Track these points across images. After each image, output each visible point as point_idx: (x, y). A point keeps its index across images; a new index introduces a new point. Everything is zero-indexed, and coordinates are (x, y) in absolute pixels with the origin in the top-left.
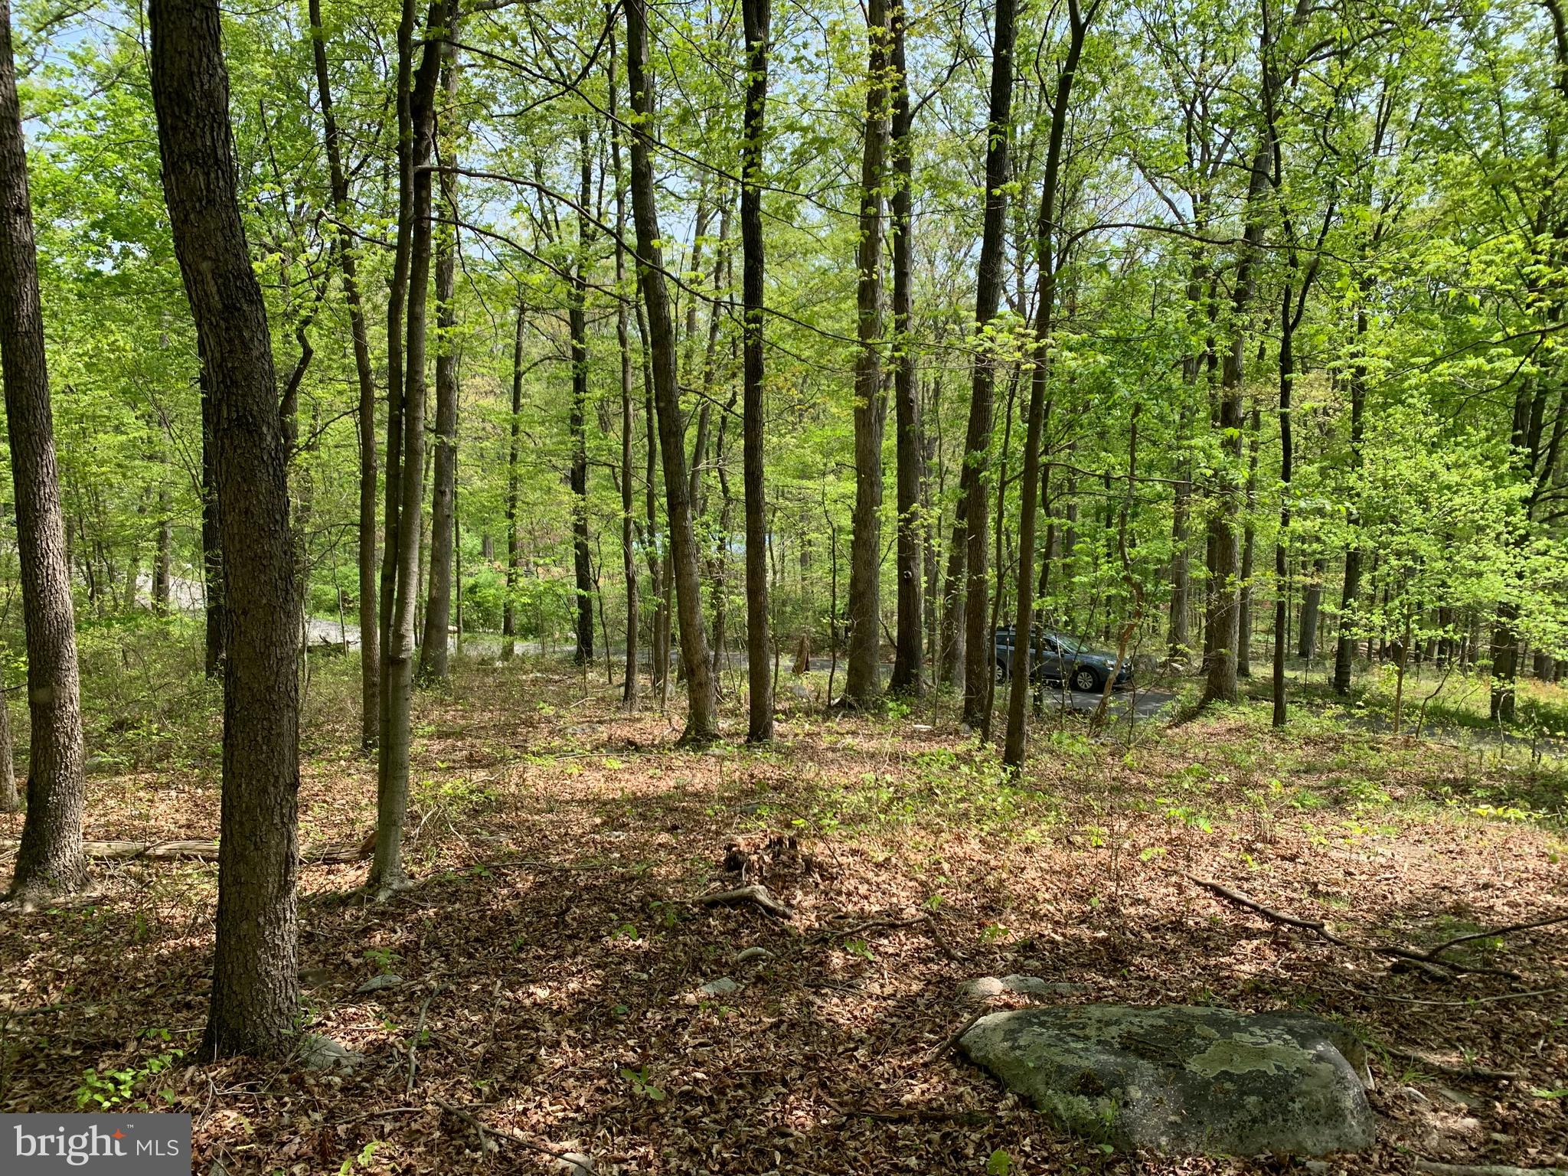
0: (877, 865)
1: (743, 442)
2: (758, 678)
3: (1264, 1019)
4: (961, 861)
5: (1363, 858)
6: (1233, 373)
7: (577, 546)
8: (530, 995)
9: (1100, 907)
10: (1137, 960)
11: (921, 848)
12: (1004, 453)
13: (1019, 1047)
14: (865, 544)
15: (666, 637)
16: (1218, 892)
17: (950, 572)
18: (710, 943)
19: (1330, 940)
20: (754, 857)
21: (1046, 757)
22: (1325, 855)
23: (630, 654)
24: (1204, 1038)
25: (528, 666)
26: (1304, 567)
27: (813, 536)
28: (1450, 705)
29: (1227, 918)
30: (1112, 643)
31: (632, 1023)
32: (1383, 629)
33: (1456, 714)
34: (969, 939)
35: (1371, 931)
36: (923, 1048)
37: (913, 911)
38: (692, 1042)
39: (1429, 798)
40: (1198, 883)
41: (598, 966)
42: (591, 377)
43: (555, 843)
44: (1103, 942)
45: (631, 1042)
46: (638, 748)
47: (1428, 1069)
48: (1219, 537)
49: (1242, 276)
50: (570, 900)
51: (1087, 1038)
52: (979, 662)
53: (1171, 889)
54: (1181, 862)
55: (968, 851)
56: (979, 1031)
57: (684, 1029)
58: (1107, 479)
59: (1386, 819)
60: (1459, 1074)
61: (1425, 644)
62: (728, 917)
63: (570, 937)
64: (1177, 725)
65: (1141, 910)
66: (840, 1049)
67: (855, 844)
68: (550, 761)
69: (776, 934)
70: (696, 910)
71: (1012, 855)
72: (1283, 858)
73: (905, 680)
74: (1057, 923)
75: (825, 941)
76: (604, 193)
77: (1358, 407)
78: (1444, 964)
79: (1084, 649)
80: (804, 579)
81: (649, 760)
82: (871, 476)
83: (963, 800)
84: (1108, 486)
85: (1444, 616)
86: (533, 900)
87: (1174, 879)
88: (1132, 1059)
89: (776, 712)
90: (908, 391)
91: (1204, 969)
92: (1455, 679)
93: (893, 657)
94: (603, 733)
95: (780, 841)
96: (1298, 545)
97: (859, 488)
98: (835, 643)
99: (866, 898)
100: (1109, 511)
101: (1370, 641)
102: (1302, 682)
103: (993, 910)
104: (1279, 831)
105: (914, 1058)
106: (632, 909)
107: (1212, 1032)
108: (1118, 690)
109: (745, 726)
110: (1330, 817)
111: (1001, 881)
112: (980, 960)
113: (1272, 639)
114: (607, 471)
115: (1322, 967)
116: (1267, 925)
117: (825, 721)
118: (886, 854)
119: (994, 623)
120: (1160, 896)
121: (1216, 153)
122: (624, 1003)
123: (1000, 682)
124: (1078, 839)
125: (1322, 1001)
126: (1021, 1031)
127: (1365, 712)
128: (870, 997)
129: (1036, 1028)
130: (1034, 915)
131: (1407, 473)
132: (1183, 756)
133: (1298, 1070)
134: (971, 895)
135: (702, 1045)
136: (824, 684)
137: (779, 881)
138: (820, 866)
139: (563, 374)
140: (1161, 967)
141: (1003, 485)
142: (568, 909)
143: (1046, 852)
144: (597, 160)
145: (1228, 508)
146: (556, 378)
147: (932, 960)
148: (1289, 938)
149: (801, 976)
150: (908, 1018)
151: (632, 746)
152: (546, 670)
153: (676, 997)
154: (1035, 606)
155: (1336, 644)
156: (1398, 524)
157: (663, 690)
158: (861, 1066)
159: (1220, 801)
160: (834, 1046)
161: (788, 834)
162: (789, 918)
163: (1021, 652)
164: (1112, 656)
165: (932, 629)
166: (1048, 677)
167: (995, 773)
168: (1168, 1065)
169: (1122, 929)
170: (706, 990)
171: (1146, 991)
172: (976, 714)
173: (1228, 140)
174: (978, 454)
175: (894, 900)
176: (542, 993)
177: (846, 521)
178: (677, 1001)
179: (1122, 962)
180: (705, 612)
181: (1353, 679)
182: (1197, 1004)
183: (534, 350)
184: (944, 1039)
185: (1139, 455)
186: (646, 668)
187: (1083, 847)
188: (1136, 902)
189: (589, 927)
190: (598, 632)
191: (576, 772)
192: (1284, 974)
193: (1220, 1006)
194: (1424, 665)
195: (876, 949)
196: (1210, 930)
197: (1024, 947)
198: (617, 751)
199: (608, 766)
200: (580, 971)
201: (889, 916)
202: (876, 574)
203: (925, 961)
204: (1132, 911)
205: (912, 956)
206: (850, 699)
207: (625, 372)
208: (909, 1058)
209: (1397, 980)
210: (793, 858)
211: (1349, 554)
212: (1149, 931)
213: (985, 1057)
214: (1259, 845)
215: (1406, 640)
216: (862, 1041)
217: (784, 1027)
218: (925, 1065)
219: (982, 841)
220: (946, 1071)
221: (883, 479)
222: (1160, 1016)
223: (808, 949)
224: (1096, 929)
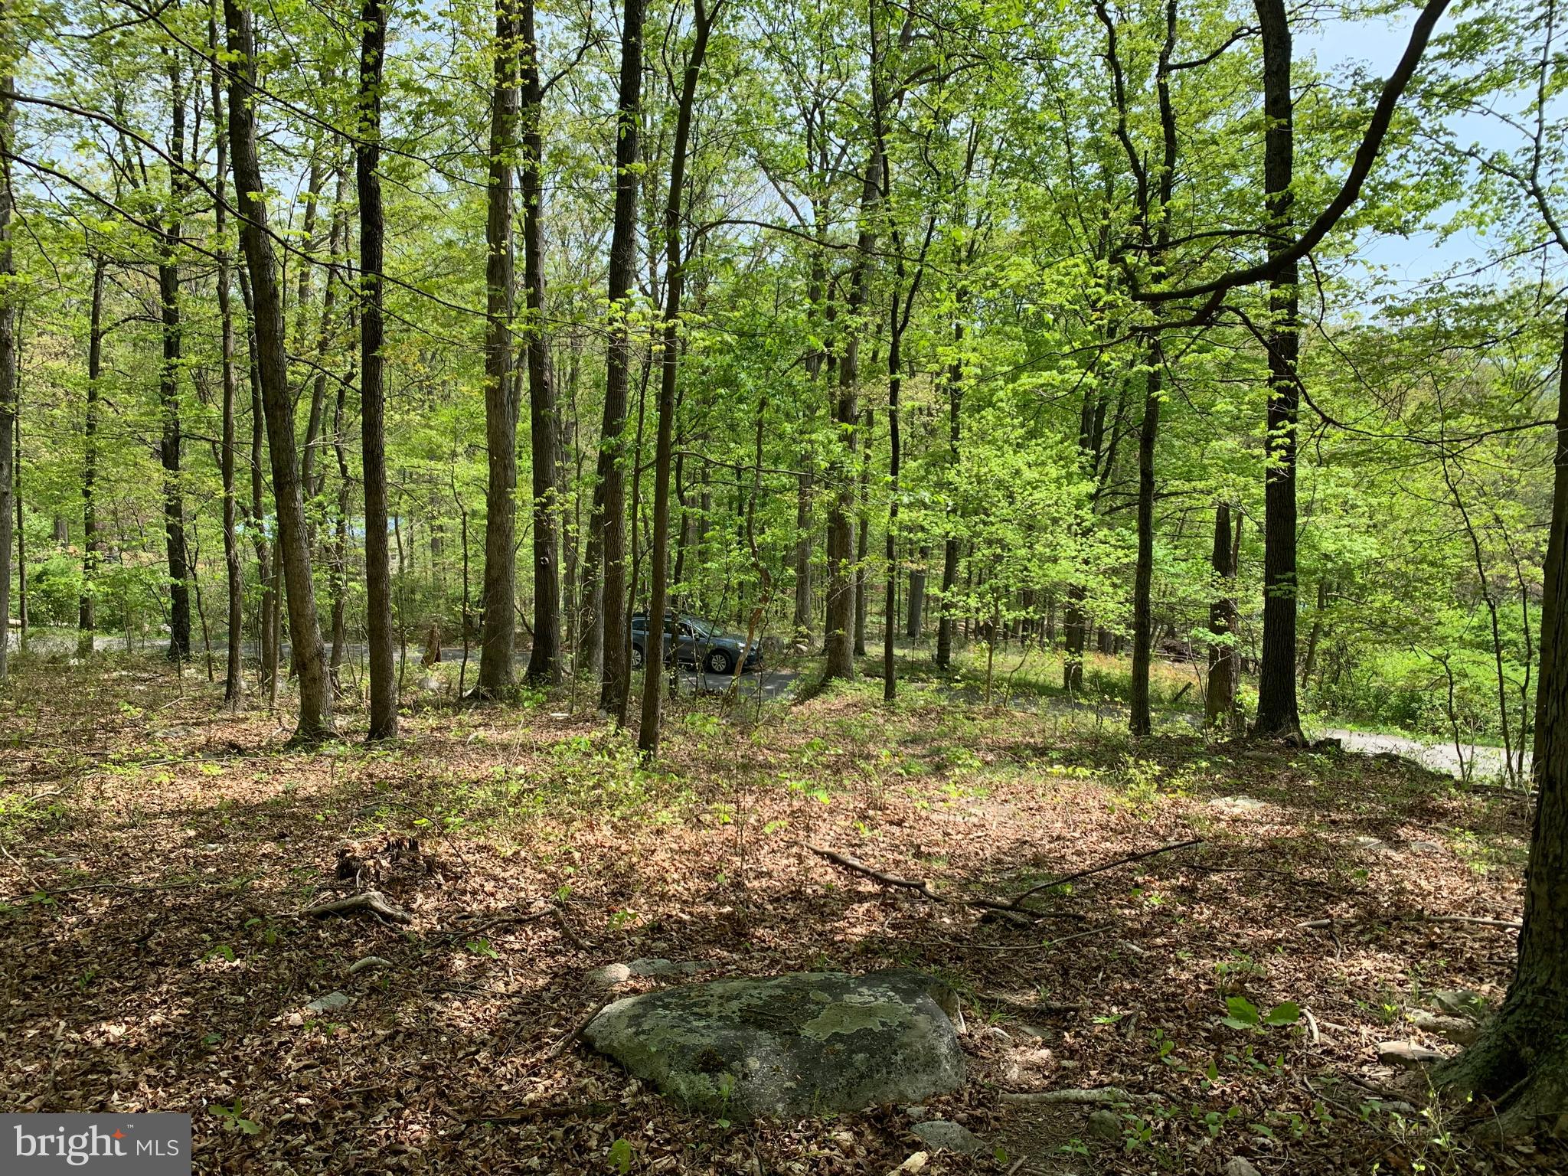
0: (505, 860)
1: (361, 417)
2: (380, 671)
3: (872, 978)
4: (593, 849)
5: (959, 819)
6: (849, 373)
7: (170, 529)
8: (101, 1034)
9: (726, 882)
10: (760, 932)
11: (552, 838)
12: (638, 439)
13: (643, 1032)
14: (498, 529)
15: (275, 628)
16: (834, 859)
17: (589, 559)
18: (320, 957)
19: (931, 897)
20: (371, 862)
21: (679, 739)
22: (927, 818)
23: (233, 648)
24: (817, 1003)
25: (110, 664)
26: (911, 555)
27: (444, 521)
28: (1032, 678)
29: (840, 883)
30: (744, 626)
31: (225, 1052)
32: (978, 610)
33: (1035, 685)
34: (597, 927)
35: (964, 886)
36: (547, 1044)
37: (542, 904)
38: (295, 1065)
39: (1013, 761)
40: (816, 852)
41: (187, 994)
42: (185, 342)
43: (137, 860)
44: (728, 917)
45: (224, 1074)
46: (241, 751)
47: (1011, 1009)
48: (837, 525)
49: (856, 280)
50: (154, 923)
51: (709, 1015)
52: (616, 649)
53: (792, 860)
54: (801, 832)
55: (600, 838)
56: (604, 1020)
57: (286, 1052)
58: (738, 471)
59: (979, 782)
60: (1035, 1010)
61: (1011, 623)
62: (340, 927)
63: (153, 965)
64: (802, 703)
65: (764, 882)
66: (460, 1054)
67: (482, 841)
68: (136, 769)
69: (395, 941)
70: (303, 923)
71: (643, 838)
72: (891, 823)
73: (541, 667)
74: (685, 902)
75: (447, 943)
76: (199, 139)
77: (955, 407)
78: (1024, 911)
79: (717, 632)
80: (435, 565)
81: (254, 764)
82: (503, 459)
83: (594, 788)
84: (739, 478)
85: (1026, 598)
86: (108, 927)
87: (795, 850)
88: (751, 1031)
89: (401, 706)
90: (542, 373)
91: (820, 935)
92: (1034, 655)
93: (531, 644)
94: (200, 735)
95: (399, 844)
96: (905, 534)
97: (492, 471)
98: (467, 630)
99: (492, 895)
100: (741, 499)
101: (967, 619)
102: (909, 659)
103: (623, 895)
104: (889, 798)
105: (538, 1055)
106: (229, 928)
107: (825, 996)
108: (747, 671)
109: (366, 723)
110: (933, 781)
111: (632, 866)
112: (610, 947)
113: (884, 620)
114: (208, 446)
115: (924, 923)
116: (877, 888)
117: (456, 714)
118: (516, 848)
119: (630, 609)
120: (780, 866)
121: (833, 162)
122: (217, 1030)
123: (638, 667)
124: (707, 818)
125: (923, 956)
126: (645, 1016)
127: (961, 685)
128: (494, 997)
129: (660, 1011)
130: (663, 896)
131: (996, 469)
132: (805, 731)
133: (901, 1024)
134: (602, 882)
135: (306, 1067)
136: (456, 673)
137: (397, 887)
138: (443, 866)
139: (151, 337)
140: (783, 936)
141: (638, 471)
142: (151, 933)
143: (676, 832)
144: (191, 103)
145: (845, 498)
146: (145, 340)
147: (559, 952)
148: (896, 899)
149: (420, 982)
150: (534, 1014)
151: (234, 749)
152: (133, 668)
153: (279, 1019)
154: (670, 592)
155: (938, 624)
156: (988, 516)
157: (271, 687)
158: (482, 1069)
159: (838, 771)
160: (454, 1052)
161: (410, 834)
162: (408, 923)
163: (655, 636)
164: (741, 639)
165: (571, 616)
166: (684, 660)
167: (629, 757)
168: (785, 1033)
169: (745, 903)
170: (314, 1007)
171: (767, 962)
172: (613, 700)
173: (844, 150)
174: (612, 440)
175: (522, 894)
176: (116, 1031)
177: (481, 504)
178: (279, 1023)
179: (745, 936)
180: (320, 600)
181: (952, 655)
182: (812, 970)
183: (117, 309)
184: (569, 1031)
185: (765, 448)
186: (251, 663)
187: (712, 826)
188: (760, 875)
189: (176, 951)
190: (196, 624)
191: (166, 780)
192: (891, 933)
193: (833, 970)
194: (1011, 641)
195: (501, 946)
196: (826, 896)
197: (652, 929)
198: (217, 755)
199: (206, 772)
200: (164, 1002)
201: (516, 911)
202: (511, 561)
203: (552, 954)
204: (756, 884)
205: (540, 950)
206: (483, 690)
207: (226, 337)
208: (533, 1055)
209: (986, 930)
210: (414, 861)
211: (948, 542)
212: (771, 902)
213: (609, 1045)
214: (871, 813)
215: (995, 619)
216: (484, 1043)
217: (400, 1038)
218: (549, 1061)
219: (614, 827)
220: (571, 1065)
221: (517, 462)
222: (778, 986)
223: (428, 953)
224: (723, 904)
